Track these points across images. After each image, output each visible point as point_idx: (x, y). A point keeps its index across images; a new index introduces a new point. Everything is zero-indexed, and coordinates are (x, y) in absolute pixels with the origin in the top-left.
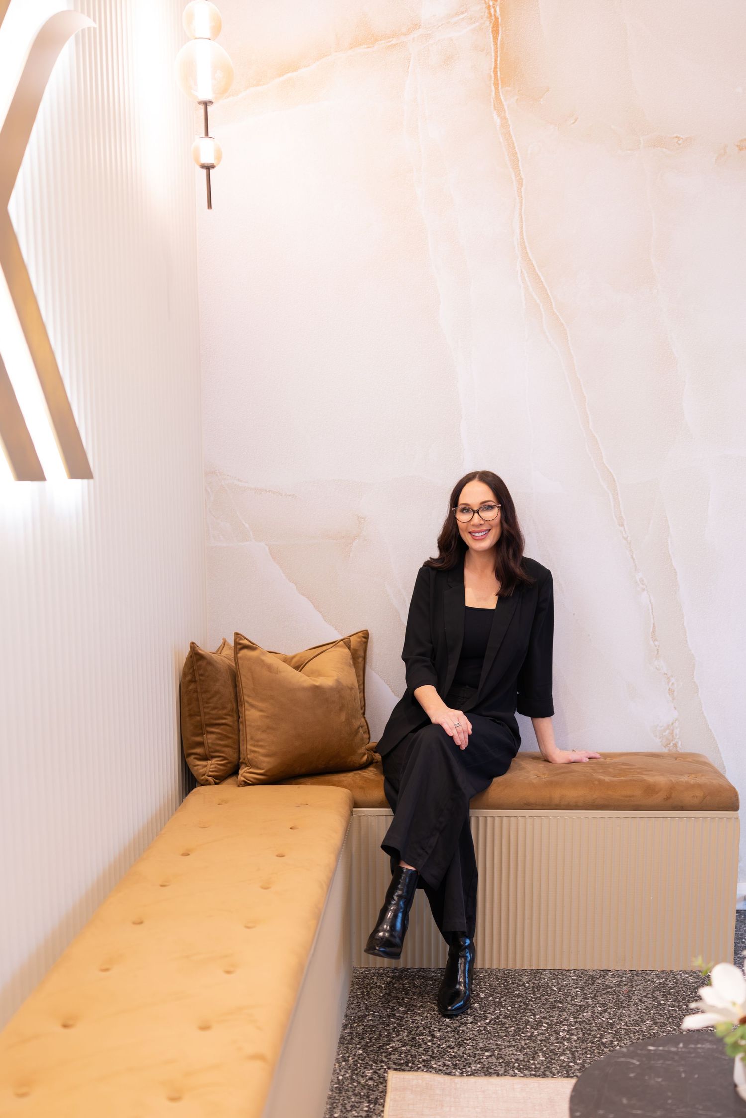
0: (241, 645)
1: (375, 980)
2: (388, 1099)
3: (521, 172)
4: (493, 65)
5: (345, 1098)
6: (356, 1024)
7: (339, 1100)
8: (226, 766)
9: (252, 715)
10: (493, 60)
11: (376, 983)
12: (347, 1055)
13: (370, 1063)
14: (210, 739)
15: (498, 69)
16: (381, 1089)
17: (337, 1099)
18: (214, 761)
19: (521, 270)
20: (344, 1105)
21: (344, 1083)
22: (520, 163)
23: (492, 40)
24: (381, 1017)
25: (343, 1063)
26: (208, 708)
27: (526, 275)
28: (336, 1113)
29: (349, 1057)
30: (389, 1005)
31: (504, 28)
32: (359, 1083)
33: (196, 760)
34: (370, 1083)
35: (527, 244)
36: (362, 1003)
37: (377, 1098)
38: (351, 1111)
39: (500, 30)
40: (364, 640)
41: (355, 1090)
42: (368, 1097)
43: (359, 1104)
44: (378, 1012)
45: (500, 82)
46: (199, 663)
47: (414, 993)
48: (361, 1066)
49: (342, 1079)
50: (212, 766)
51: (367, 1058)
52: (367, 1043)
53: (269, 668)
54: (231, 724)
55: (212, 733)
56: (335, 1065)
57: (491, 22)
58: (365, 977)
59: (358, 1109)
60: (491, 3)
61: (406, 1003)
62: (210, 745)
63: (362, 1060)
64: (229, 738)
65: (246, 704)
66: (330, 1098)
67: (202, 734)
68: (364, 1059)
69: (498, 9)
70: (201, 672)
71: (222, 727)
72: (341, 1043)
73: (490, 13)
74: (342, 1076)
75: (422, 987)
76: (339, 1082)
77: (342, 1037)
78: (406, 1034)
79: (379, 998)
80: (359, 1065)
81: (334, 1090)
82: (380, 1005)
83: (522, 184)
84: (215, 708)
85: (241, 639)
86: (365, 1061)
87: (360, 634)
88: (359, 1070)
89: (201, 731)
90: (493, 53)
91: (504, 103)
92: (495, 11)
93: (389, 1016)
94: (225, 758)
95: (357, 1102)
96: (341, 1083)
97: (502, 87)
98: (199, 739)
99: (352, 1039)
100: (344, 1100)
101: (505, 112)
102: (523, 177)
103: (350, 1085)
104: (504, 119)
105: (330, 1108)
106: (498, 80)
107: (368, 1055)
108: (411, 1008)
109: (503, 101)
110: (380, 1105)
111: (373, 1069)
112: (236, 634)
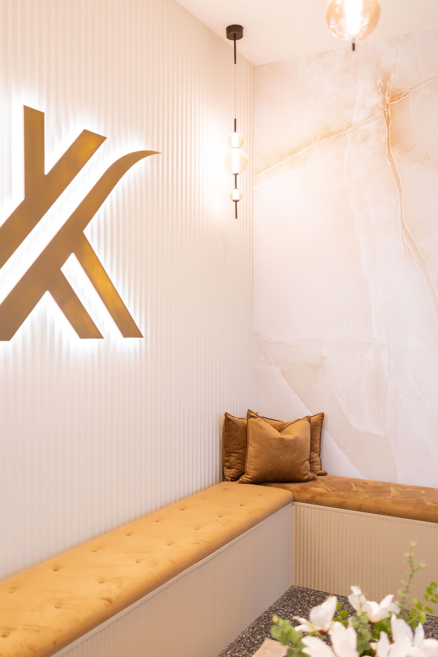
0: (250, 415)
1: (298, 594)
2: (257, 652)
3: (401, 186)
4: (387, 138)
5: (239, 646)
6: (272, 612)
7: (235, 646)
8: (238, 473)
9: (251, 450)
10: (387, 135)
11: (298, 595)
12: (256, 626)
13: (264, 633)
14: (232, 459)
15: (389, 139)
16: (258, 646)
17: (234, 646)
18: (233, 470)
19: (402, 234)
20: (235, 650)
21: (244, 639)
22: (401, 182)
23: (386, 126)
24: (287, 612)
25: (251, 630)
26: (232, 444)
27: (404, 236)
28: (229, 652)
29: (256, 627)
30: (295, 607)
31: (392, 120)
32: (251, 641)
33: (226, 469)
34: (256, 642)
35: (404, 221)
36: (283, 603)
37: (253, 650)
38: (236, 653)
39: (390, 121)
40: (321, 417)
41: (246, 643)
42: (249, 648)
43: (242, 651)
44: (287, 609)
45: (390, 145)
46: (229, 422)
47: (312, 604)
48: (258, 633)
49: (244, 637)
50: (232, 472)
51: (264, 630)
52: (270, 623)
53: (261, 427)
54: (242, 453)
55: (233, 456)
56: (246, 629)
57: (386, 119)
58: (295, 590)
59: (240, 653)
60: (386, 110)
61: (304, 608)
62: (232, 462)
63: (261, 630)
64: (241, 459)
65: (249, 444)
66: (231, 644)
67: (229, 456)
68: (263, 630)
69: (389, 112)
70: (229, 427)
71: (238, 454)
72: (258, 620)
73: (385, 115)
74: (246, 635)
75: (319, 602)
76: (242, 638)
77: (260, 617)
78: (292, 623)
79: (293, 603)
80: (257, 632)
81: (237, 641)
82: (291, 606)
83: (402, 192)
84: (235, 445)
85: (250, 413)
86: (262, 631)
87: (320, 415)
88: (255, 634)
89: (228, 455)
90: (387, 132)
91: (392, 155)
92: (388, 113)
93: (291, 612)
94: (238, 469)
95: (242, 650)
96: (242, 639)
97: (391, 148)
98: (227, 458)
99: (264, 619)
100: (237, 647)
101: (393, 159)
102: (402, 189)
103: (246, 641)
104: (392, 163)
105: (228, 649)
106: (389, 144)
107: (265, 628)
108: (305, 611)
109: (392, 154)
110: (252, 653)
111: (262, 636)
112: (249, 410)
